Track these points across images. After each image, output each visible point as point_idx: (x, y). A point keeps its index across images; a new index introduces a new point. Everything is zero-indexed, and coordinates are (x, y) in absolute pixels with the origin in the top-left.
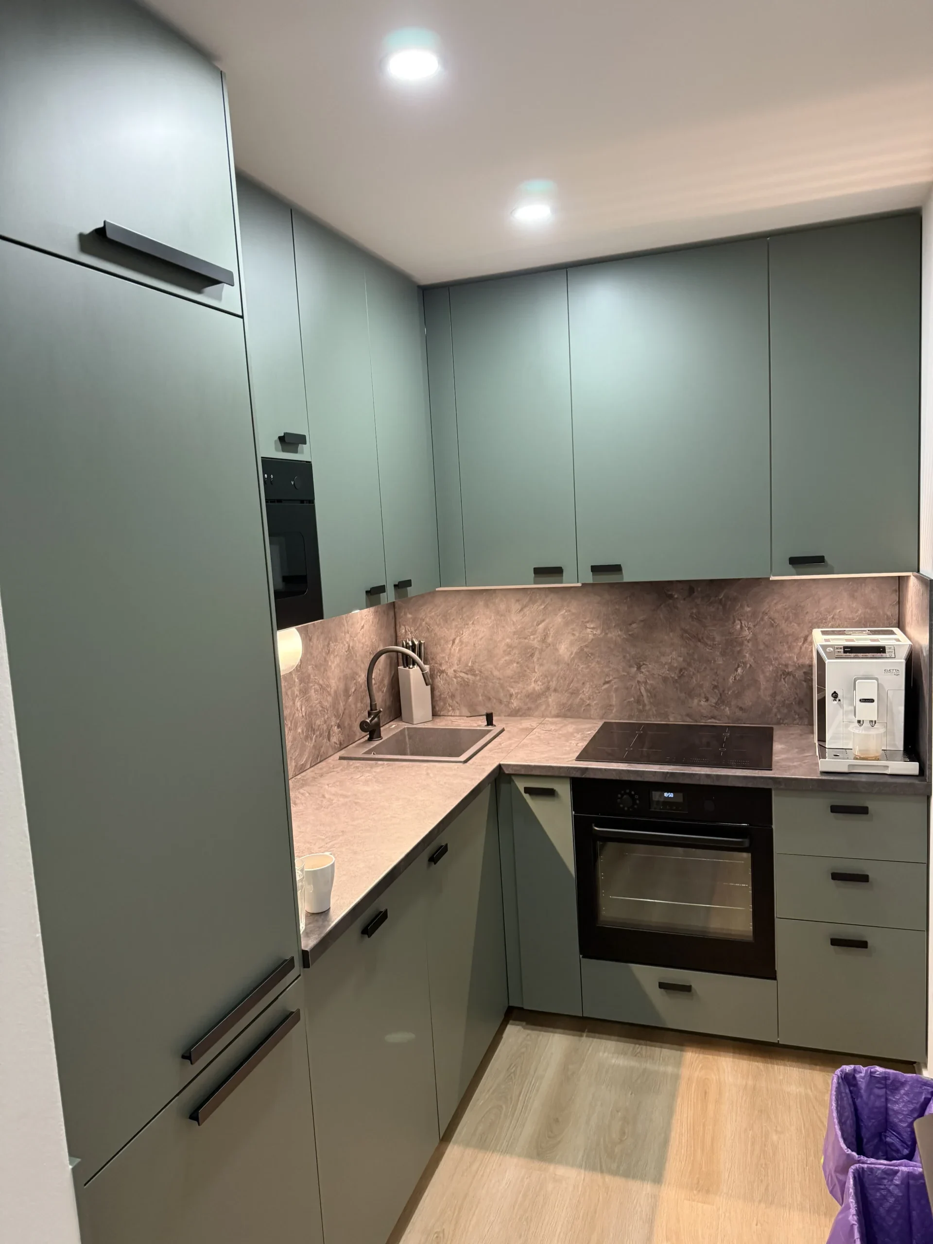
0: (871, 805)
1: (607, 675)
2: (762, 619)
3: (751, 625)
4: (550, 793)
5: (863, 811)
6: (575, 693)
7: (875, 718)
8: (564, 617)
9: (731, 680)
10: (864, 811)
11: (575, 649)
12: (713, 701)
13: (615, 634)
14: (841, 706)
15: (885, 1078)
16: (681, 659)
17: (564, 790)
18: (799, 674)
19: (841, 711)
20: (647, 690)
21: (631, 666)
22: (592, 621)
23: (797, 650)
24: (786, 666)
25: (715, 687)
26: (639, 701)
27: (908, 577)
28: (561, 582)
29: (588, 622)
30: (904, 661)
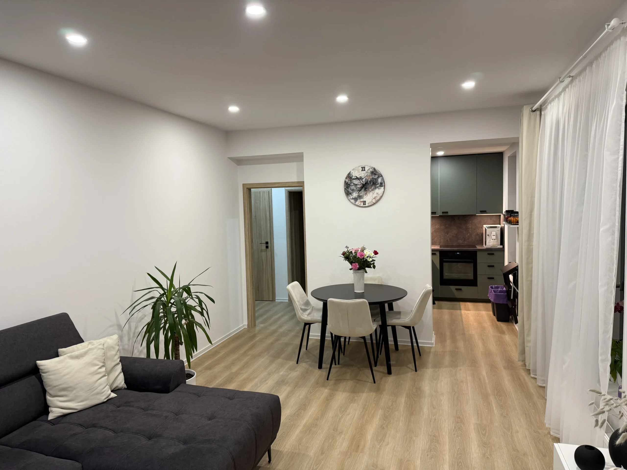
0: (495, 253)
2: (473, 224)
3: (471, 225)
4: (435, 254)
6: (433, 239)
7: (495, 238)
9: (467, 236)
10: (493, 254)
12: (463, 240)
13: (443, 227)
14: (489, 237)
16: (456, 232)
17: (438, 253)
20: (449, 239)
21: (446, 234)
23: (481, 228)
24: (478, 233)
25: (464, 237)
26: (447, 241)
27: (501, 215)
30: (500, 229)
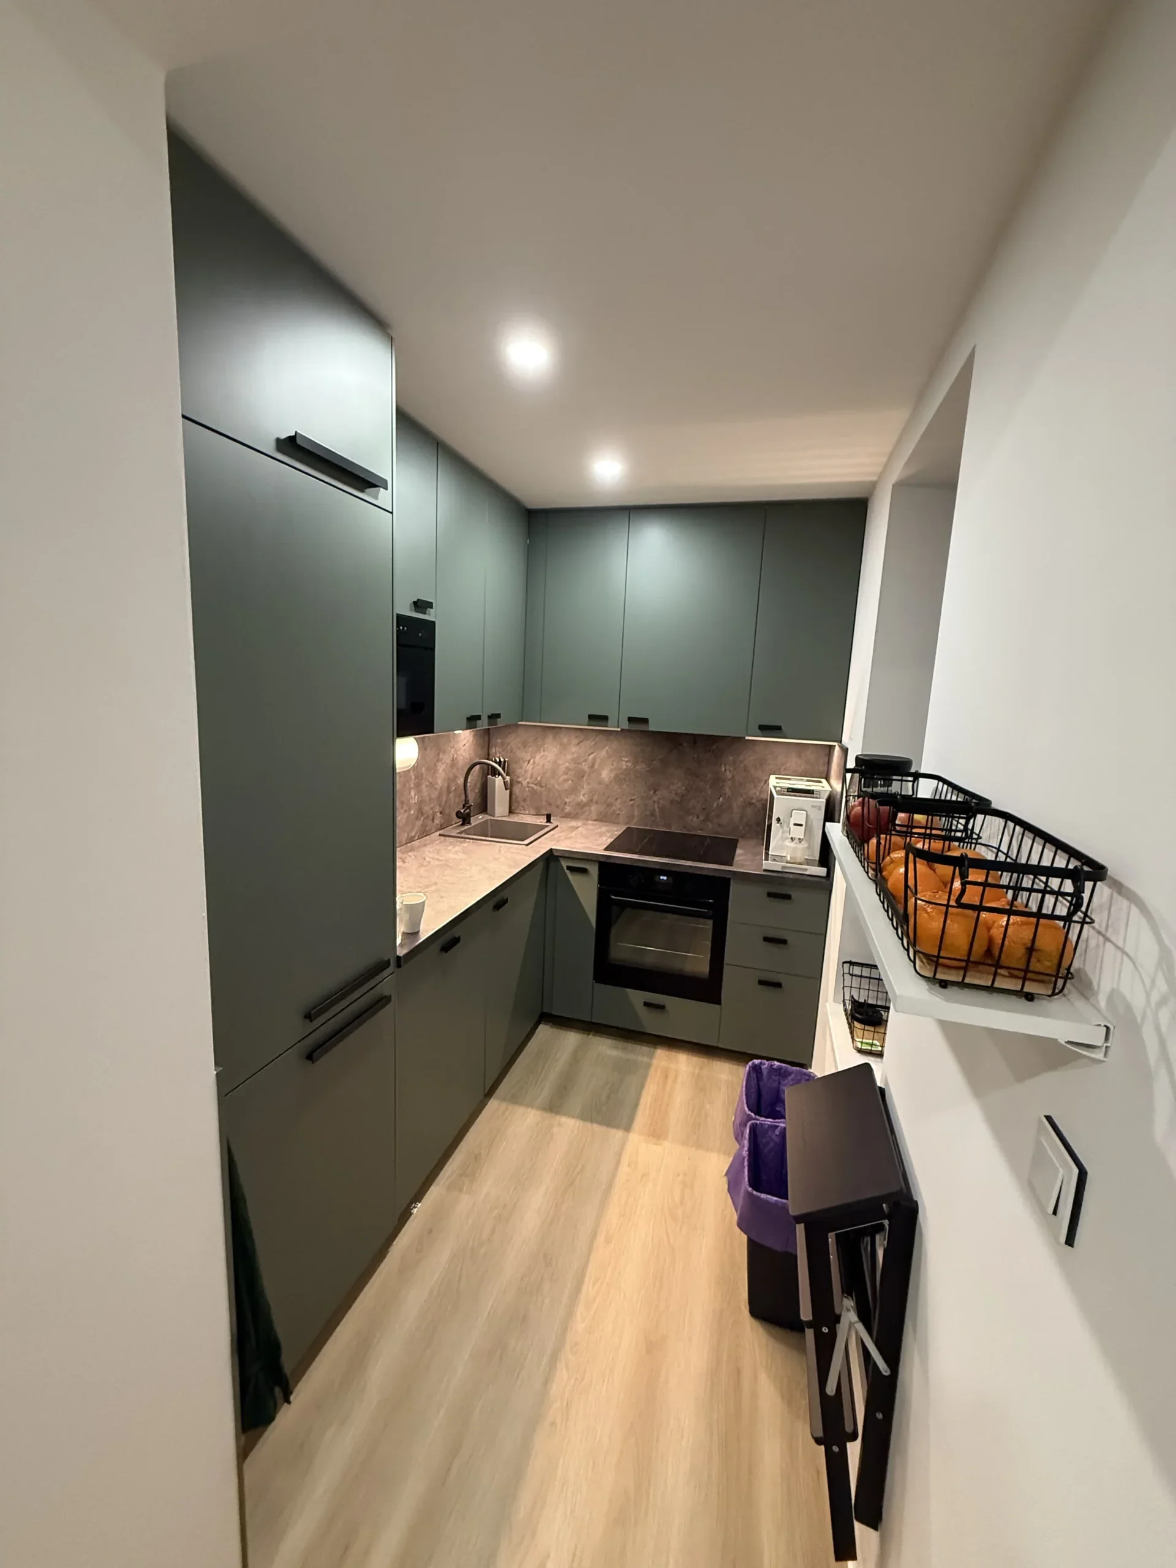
0: (794, 894)
1: (634, 795)
2: (739, 766)
3: (732, 769)
4: (584, 871)
5: (788, 897)
6: (609, 805)
7: (802, 837)
8: (607, 752)
9: (715, 805)
11: (612, 775)
12: (702, 818)
13: (641, 767)
14: (782, 827)
15: (780, 1069)
16: (683, 788)
17: (594, 870)
18: (759, 805)
19: (781, 831)
20: (658, 807)
21: (650, 790)
22: (627, 757)
23: (759, 788)
24: (752, 798)
25: (704, 809)
26: (653, 814)
27: (835, 746)
28: (606, 726)
29: (623, 757)
30: (824, 801)
